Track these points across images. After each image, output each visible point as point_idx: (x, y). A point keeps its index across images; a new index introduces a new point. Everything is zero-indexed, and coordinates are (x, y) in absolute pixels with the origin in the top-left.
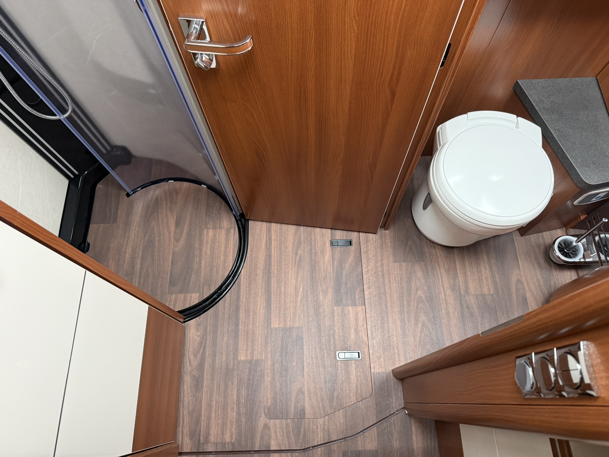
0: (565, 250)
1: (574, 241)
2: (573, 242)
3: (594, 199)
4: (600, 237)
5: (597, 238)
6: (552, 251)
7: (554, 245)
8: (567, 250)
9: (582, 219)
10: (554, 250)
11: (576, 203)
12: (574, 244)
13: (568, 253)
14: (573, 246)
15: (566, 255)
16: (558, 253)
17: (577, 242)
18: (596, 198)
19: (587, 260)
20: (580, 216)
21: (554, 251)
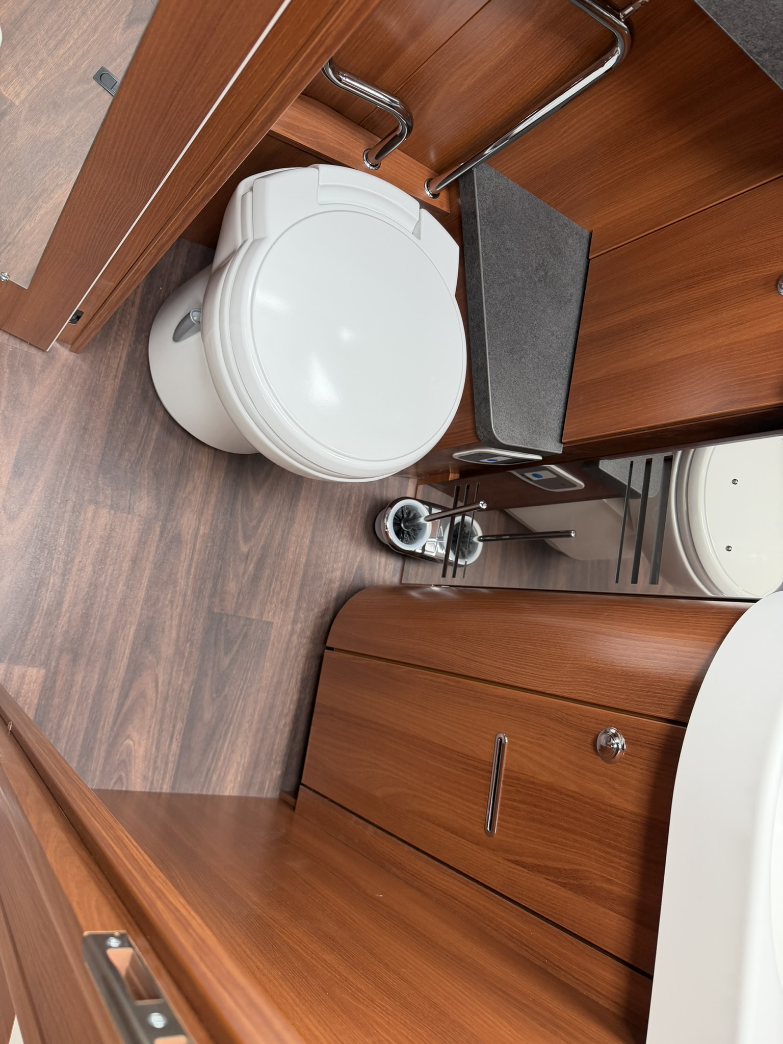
0: (402, 525)
1: (424, 515)
2: (421, 517)
3: (486, 461)
4: (463, 519)
5: (458, 519)
6: (383, 518)
7: (390, 508)
8: (404, 526)
9: (450, 479)
10: (385, 517)
11: (456, 455)
12: (422, 520)
13: (404, 530)
14: (418, 522)
15: (399, 533)
16: (389, 524)
17: (428, 519)
18: (488, 460)
19: (425, 553)
20: (449, 473)
21: (386, 519)
